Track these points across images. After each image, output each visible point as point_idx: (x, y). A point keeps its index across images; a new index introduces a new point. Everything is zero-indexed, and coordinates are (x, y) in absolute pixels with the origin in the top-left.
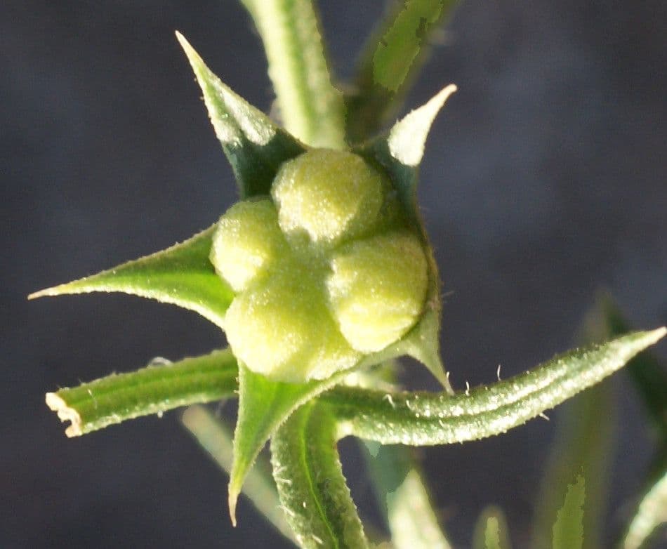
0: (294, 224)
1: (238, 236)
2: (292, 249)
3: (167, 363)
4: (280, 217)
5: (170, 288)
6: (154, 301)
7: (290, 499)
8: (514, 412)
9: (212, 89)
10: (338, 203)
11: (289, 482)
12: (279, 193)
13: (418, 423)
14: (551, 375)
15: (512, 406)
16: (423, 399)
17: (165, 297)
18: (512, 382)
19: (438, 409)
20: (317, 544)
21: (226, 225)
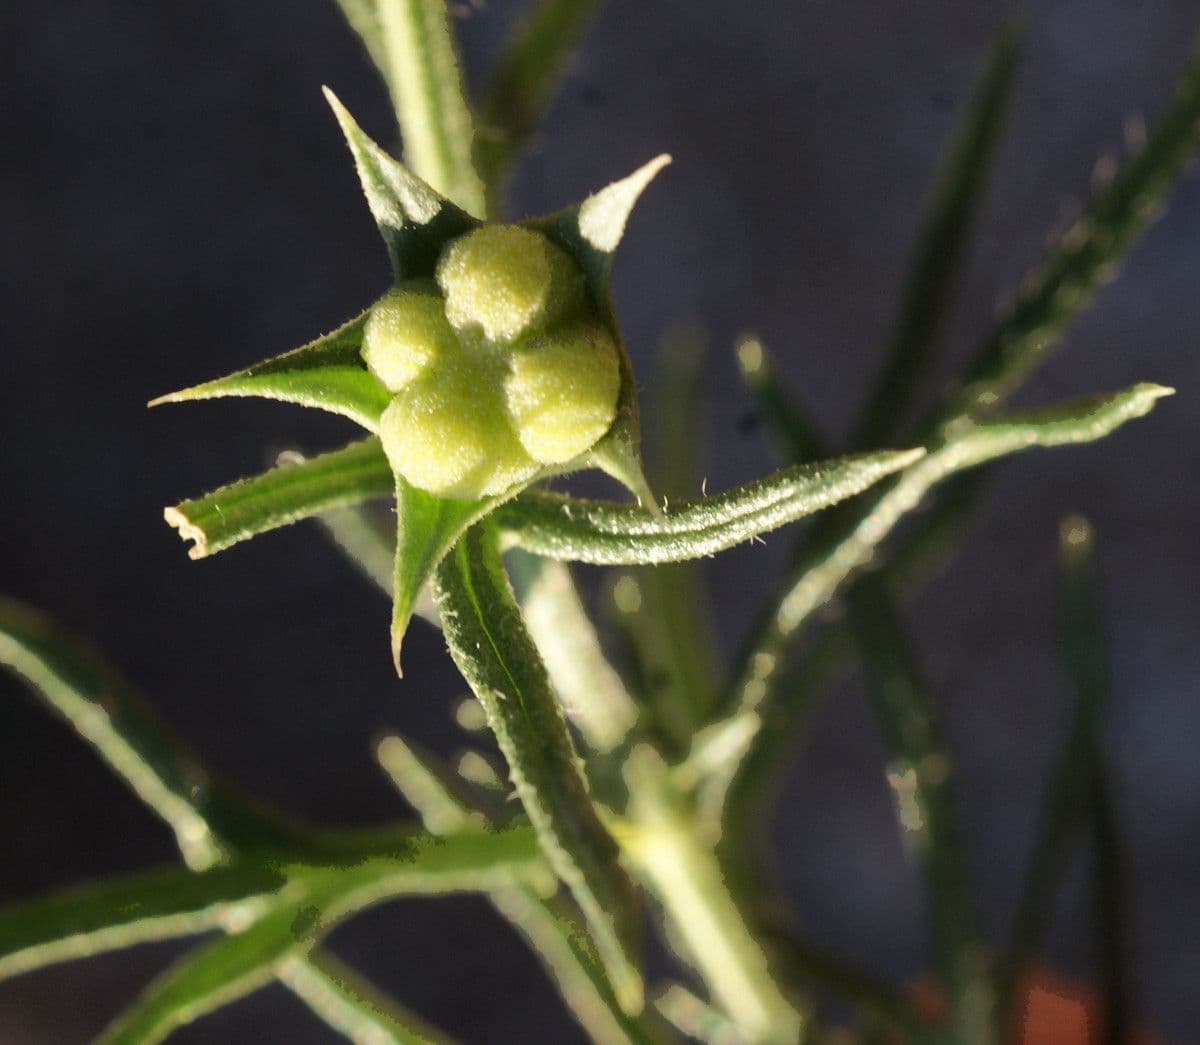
0: (465, 315)
1: (397, 329)
2: (462, 345)
3: (299, 459)
4: (447, 308)
5: (315, 389)
6: (297, 405)
7: (457, 635)
8: (724, 534)
9: (366, 155)
10: (519, 292)
11: (455, 614)
12: (446, 277)
13: (602, 541)
14: (773, 495)
15: (720, 528)
16: (607, 512)
17: (309, 401)
18: (722, 501)
19: (627, 525)
20: (499, 699)
21: (382, 315)
